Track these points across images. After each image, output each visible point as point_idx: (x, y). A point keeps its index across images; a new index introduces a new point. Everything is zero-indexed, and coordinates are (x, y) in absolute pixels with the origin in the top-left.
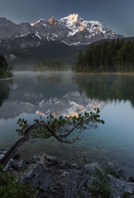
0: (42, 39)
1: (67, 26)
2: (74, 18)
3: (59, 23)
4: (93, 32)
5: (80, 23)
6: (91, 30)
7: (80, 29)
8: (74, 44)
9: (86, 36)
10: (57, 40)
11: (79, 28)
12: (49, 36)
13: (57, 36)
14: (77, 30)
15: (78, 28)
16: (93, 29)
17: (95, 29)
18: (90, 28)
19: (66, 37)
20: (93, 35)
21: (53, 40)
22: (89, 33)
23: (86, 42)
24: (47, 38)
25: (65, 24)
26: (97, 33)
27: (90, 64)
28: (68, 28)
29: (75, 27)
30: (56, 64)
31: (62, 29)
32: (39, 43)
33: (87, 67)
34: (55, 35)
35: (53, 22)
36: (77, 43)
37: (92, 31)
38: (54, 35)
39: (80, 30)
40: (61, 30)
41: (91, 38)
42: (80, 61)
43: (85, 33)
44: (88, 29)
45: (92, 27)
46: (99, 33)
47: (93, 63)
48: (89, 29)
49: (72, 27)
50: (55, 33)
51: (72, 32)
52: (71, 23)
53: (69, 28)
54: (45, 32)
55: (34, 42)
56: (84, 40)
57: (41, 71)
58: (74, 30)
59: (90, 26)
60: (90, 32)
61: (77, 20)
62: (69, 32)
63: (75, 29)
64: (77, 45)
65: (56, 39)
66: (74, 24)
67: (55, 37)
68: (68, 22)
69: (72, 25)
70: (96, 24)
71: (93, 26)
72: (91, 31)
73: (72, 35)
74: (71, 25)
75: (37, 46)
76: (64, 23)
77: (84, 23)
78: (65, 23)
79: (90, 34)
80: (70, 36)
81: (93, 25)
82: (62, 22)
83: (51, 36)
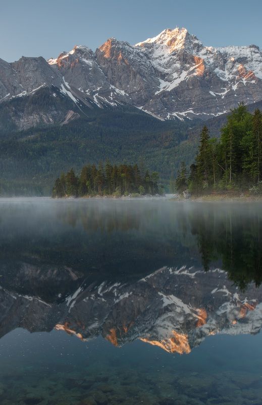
0: (80, 102)
1: (155, 63)
2: (174, 40)
3: (131, 56)
4: (233, 80)
5: (194, 52)
6: (226, 72)
7: (193, 71)
8: (175, 114)
9: (212, 93)
10: (125, 103)
11: (192, 69)
12: (101, 93)
13: (123, 93)
14: (184, 74)
15: (187, 69)
16: (235, 70)
17: (238, 71)
18: (223, 68)
19: (151, 96)
20: (235, 88)
21: (112, 104)
22: (220, 84)
23: (213, 110)
24: (95, 100)
25: (149, 58)
26: (245, 82)
27: (238, 169)
28: (156, 70)
29: (178, 65)
30: (122, 172)
31: (140, 72)
32: (70, 115)
33: (228, 180)
34: (117, 90)
35: (112, 54)
36: (183, 114)
37: (231, 76)
38: (114, 91)
39: (195, 74)
40: (135, 76)
41: (226, 96)
42: (202, 160)
43: (209, 81)
44: (217, 70)
45: (229, 65)
46: (253, 82)
47: (249, 166)
48: (221, 71)
49: (169, 64)
50: (117, 84)
51: (170, 81)
52: (166, 56)
53: (161, 69)
54: (90, 81)
55: (55, 112)
56: (208, 103)
57: (77, 195)
58: (175, 75)
59: (225, 61)
60: (224, 79)
61: (184, 45)
62: (161, 81)
63: (180, 71)
64: (185, 118)
65: (122, 102)
66: (175, 57)
67: (117, 97)
68: (157, 53)
69: (169, 61)
70: (241, 56)
71: (234, 62)
72: (227, 76)
73: (169, 90)
74: (166, 60)
75: (66, 122)
76: (146, 55)
77: (205, 54)
78: (147, 56)
79: (224, 84)
80: (164, 94)
81: (233, 59)
82: (138, 54)
83: (105, 93)
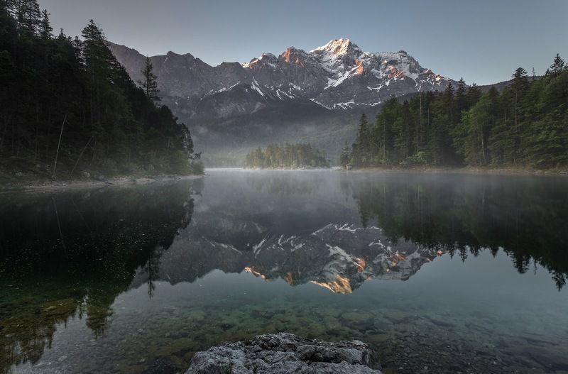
0: (266, 95)
1: (324, 65)
2: (339, 47)
3: (306, 61)
4: (386, 78)
5: (355, 56)
6: (381, 72)
7: (354, 71)
8: (340, 105)
9: (369, 88)
10: (301, 96)
11: (353, 69)
12: (282, 88)
13: (299, 88)
14: (347, 73)
15: (349, 70)
16: (387, 70)
17: (390, 71)
18: (378, 68)
19: (321, 90)
20: (387, 84)
21: (291, 97)
22: (376, 81)
23: (371, 101)
24: (278, 94)
25: (319, 62)
26: (395, 79)
27: (390, 147)
28: (325, 71)
29: (342, 67)
30: (298, 149)
31: (312, 73)
32: (258, 105)
33: (382, 156)
34: (295, 86)
35: (291, 59)
36: (346, 104)
37: (384, 75)
38: (292, 87)
39: (355, 73)
40: (308, 76)
41: (380, 90)
42: (361, 140)
43: (367, 79)
44: (373, 70)
45: (383, 67)
46: (402, 79)
47: (399, 145)
48: (377, 71)
49: (335, 66)
50: (295, 82)
51: (336, 79)
52: (333, 59)
53: (329, 70)
54: (274, 80)
55: (247, 103)
56: (366, 96)
57: (263, 167)
58: (340, 74)
59: (380, 64)
60: (378, 77)
61: (347, 51)
62: (329, 79)
63: (343, 71)
64: (347, 107)
65: (298, 95)
66: (340, 61)
67: (295, 91)
68: (326, 58)
69: (335, 64)
70: (393, 59)
71: (387, 64)
72: (381, 75)
73: (335, 86)
74: (333, 63)
75: (255, 111)
76: (317, 59)
77: (364, 58)
78: (319, 60)
79: (379, 81)
80: (332, 89)
81: (386, 62)
82: (311, 59)
83: (285, 88)
